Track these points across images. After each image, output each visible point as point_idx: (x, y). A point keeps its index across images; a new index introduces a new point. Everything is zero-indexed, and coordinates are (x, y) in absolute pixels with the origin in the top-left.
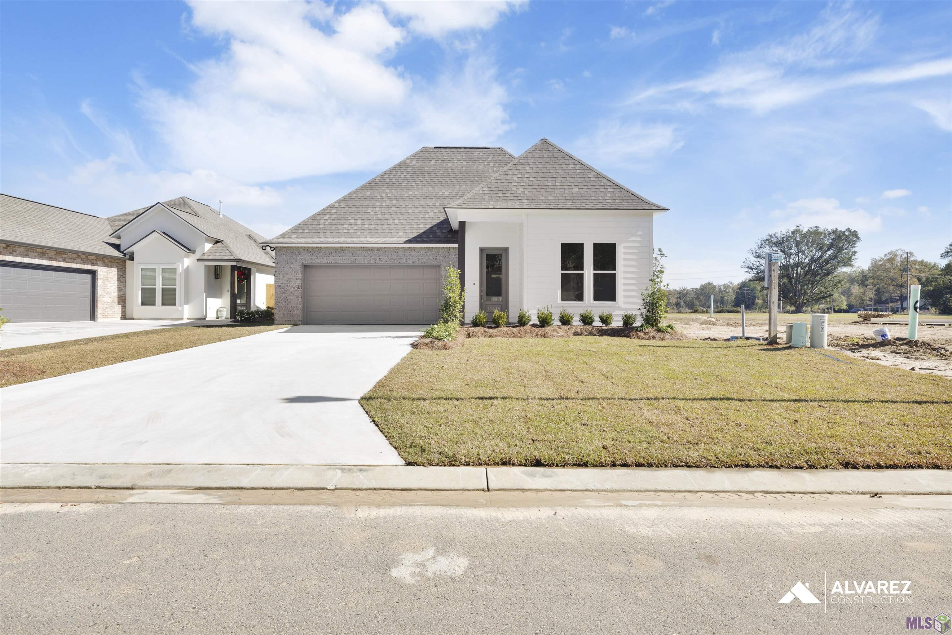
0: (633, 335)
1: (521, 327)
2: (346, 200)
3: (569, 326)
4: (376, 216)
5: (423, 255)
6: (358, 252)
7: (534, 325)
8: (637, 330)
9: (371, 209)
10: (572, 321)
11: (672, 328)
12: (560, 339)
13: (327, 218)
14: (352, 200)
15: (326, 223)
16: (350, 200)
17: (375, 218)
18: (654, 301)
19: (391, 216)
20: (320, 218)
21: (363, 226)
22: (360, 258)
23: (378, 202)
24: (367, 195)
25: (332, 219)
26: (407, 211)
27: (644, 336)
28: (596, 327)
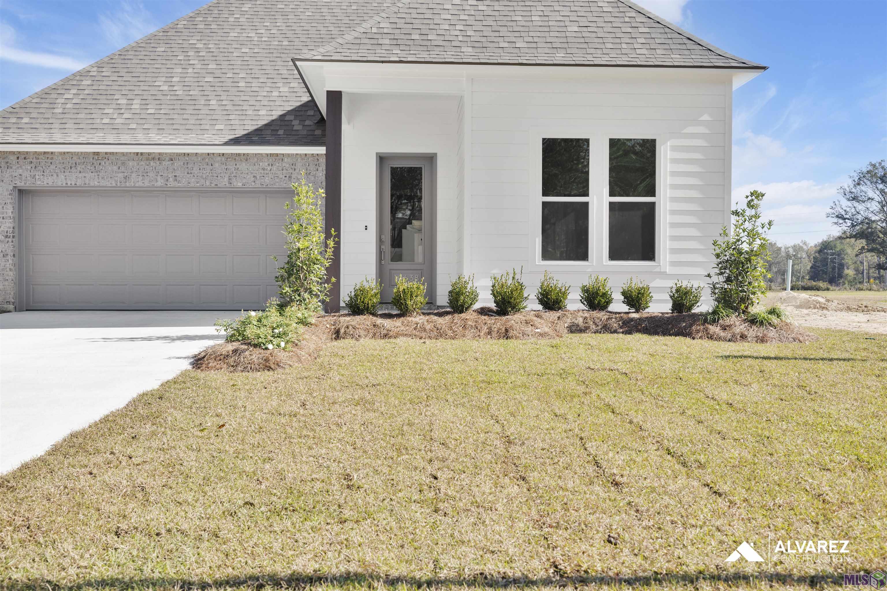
0: (698, 331)
1: (456, 315)
2: (113, 61)
3: (560, 313)
4: (172, 93)
5: (264, 169)
6: (131, 163)
7: (484, 311)
8: (705, 321)
9: (164, 79)
10: (566, 301)
11: (778, 316)
12: (543, 341)
13: (70, 96)
14: (126, 61)
15: (68, 106)
16: (123, 62)
17: (168, 97)
18: (742, 258)
19: (202, 93)
20: (55, 96)
21: (144, 111)
22: (134, 175)
23: (178, 66)
24: (157, 53)
25: (81, 97)
26: (236, 84)
27: (722, 334)
28: (616, 313)
